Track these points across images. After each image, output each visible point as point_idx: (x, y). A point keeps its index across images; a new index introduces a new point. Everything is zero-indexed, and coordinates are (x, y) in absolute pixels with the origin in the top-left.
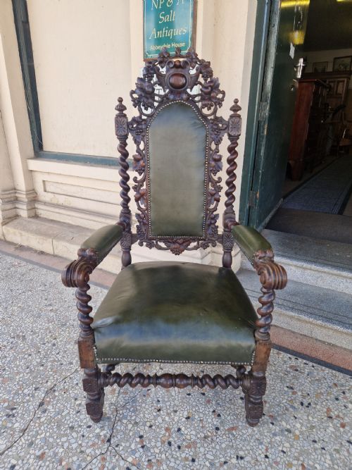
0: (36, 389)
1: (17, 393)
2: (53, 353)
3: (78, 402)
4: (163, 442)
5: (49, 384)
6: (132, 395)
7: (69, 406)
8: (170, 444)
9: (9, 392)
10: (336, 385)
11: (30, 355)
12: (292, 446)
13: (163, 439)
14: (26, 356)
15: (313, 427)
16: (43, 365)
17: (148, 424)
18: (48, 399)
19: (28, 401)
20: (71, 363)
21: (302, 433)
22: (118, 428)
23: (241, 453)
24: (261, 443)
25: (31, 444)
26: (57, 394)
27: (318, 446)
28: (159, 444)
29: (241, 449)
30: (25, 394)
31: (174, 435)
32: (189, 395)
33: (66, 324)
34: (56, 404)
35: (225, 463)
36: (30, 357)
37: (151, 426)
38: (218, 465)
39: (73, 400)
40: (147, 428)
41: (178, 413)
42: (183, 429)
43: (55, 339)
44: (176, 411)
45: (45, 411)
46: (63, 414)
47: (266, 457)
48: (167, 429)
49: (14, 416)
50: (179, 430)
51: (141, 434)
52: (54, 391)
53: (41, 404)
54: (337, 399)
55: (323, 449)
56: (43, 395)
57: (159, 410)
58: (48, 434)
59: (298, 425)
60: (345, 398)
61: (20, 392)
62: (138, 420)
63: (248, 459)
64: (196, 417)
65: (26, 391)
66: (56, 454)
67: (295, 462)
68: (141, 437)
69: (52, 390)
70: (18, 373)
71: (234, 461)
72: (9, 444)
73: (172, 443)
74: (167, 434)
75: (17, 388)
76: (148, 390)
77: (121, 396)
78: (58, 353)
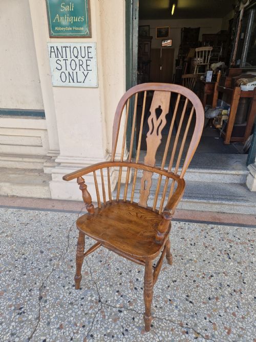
1: (16, 298)
2: (28, 264)
3: (66, 288)
4: (132, 289)
5: (38, 284)
6: (100, 271)
7: (61, 292)
8: (136, 289)
9: (10, 299)
10: (202, 230)
11: (10, 271)
12: (195, 267)
13: (131, 287)
14: (8, 272)
15: (200, 254)
16: (25, 275)
17: (118, 283)
18: (44, 294)
19: (29, 300)
20: (46, 266)
21: (197, 259)
22: (102, 292)
23: (174, 279)
24: (181, 271)
25: (49, 324)
26: (48, 288)
27: (206, 262)
28: (130, 291)
29: (173, 277)
30: (24, 297)
31: (136, 283)
33: (25, 243)
34: (52, 294)
35: (169, 287)
36: (11, 272)
37: (120, 284)
38: (165, 289)
39: (62, 288)
40: (119, 286)
41: (132, 271)
42: (139, 279)
43: (23, 254)
44: (130, 271)
45: (46, 301)
46: (61, 298)
47: (186, 276)
48: (130, 282)
49: (24, 313)
50: (137, 280)
51: (117, 290)
52: (45, 287)
53: (41, 298)
54: (206, 237)
55: (209, 263)
56: (38, 293)
57: (121, 274)
58: (57, 313)
59: (194, 256)
60: (209, 235)
61: (19, 296)
62: (111, 284)
63: (178, 280)
64: (143, 270)
65: (23, 294)
66: (70, 322)
67: (200, 274)
68: (118, 292)
69: (43, 287)
70: (9, 285)
71: (172, 284)
72: (33, 330)
73: (137, 288)
74: (132, 284)
75: (14, 295)
76: (109, 265)
77: (93, 274)
78: (32, 263)
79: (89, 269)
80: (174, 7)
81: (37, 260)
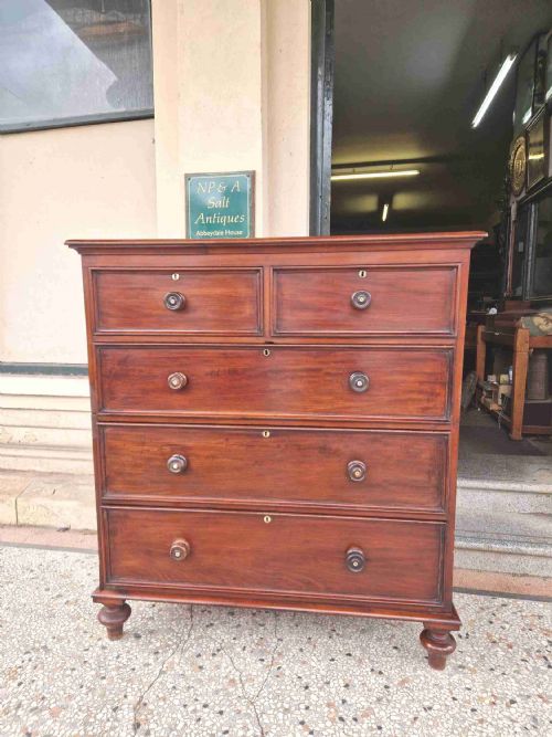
0: (115, 710)
1: (86, 723)
2: (110, 658)
3: (190, 709)
4: (333, 720)
5: (130, 698)
6: (260, 679)
7: (179, 716)
8: (341, 719)
9: (73, 725)
10: (482, 609)
11: (74, 669)
12: (473, 681)
13: (331, 716)
14: (69, 672)
15: (483, 657)
16: (104, 678)
17: (302, 706)
18: (143, 717)
19: (113, 728)
20: (148, 665)
21: (475, 665)
22: (266, 721)
23: (427, 704)
24: (441, 688)
26: (151, 707)
27: (497, 673)
28: (329, 724)
29: (424, 700)
30: (101, 721)
31: (341, 709)
32: (333, 660)
34: (160, 719)
35: (415, 719)
36: (75, 672)
37: (307, 708)
38: (409, 723)
39: (182, 709)
40: (304, 712)
41: (331, 684)
42: (348, 699)
43: (100, 639)
44: (328, 683)
45: (148, 733)
46: (179, 728)
47: (454, 699)
48: (329, 705)
50: (344, 701)
51: (301, 719)
52: (145, 704)
53: (137, 726)
54: (491, 623)
55: (504, 674)
56: (132, 714)
57: (307, 688)
59: (468, 659)
60: (498, 619)
61: (92, 720)
62: (287, 706)
63: (436, 707)
64: (356, 682)
65: (99, 717)
67: (485, 695)
68: (302, 723)
69: (141, 704)
70: (70, 697)
71: (423, 713)
73: (345, 717)
74: (332, 710)
75: (82, 716)
76: (279, 668)
77: (246, 685)
78: (118, 657)
79: (238, 674)
80: (386, 208)
81: (128, 652)
